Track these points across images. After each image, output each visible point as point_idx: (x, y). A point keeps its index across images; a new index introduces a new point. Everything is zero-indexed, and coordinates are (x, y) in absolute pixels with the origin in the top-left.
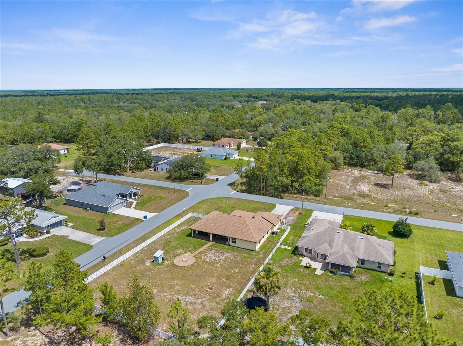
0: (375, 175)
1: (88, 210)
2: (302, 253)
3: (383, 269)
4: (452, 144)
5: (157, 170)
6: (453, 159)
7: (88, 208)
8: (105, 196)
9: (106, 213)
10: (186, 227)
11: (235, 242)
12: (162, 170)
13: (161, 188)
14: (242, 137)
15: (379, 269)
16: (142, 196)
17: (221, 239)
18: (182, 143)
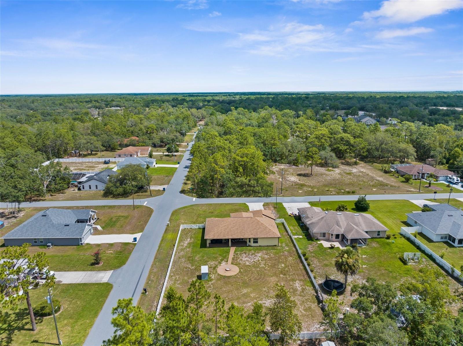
0: (289, 167)
1: (49, 246)
2: (317, 238)
3: (381, 235)
4: (336, 136)
5: (83, 188)
6: (342, 148)
7: (50, 244)
8: (68, 225)
9: (79, 245)
10: (189, 240)
11: (257, 242)
12: (90, 188)
13: (110, 207)
14: (144, 144)
15: (379, 236)
16: (98, 219)
17: (239, 243)
18: (76, 156)
